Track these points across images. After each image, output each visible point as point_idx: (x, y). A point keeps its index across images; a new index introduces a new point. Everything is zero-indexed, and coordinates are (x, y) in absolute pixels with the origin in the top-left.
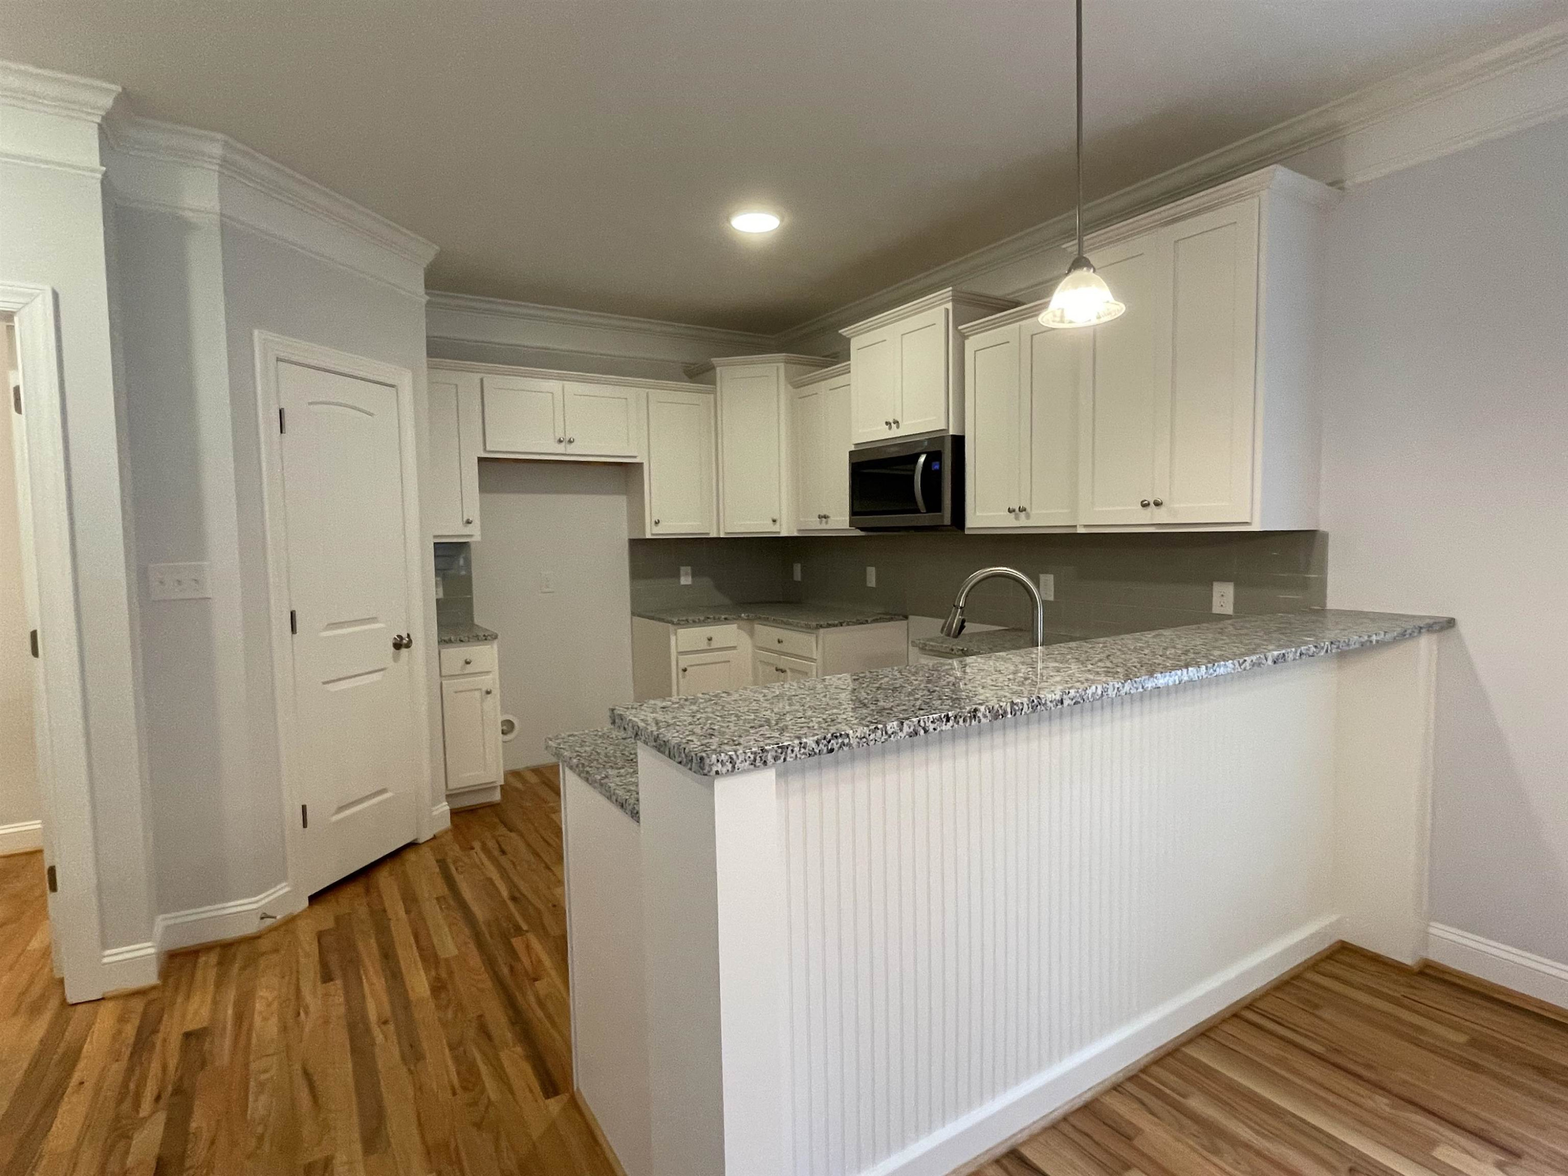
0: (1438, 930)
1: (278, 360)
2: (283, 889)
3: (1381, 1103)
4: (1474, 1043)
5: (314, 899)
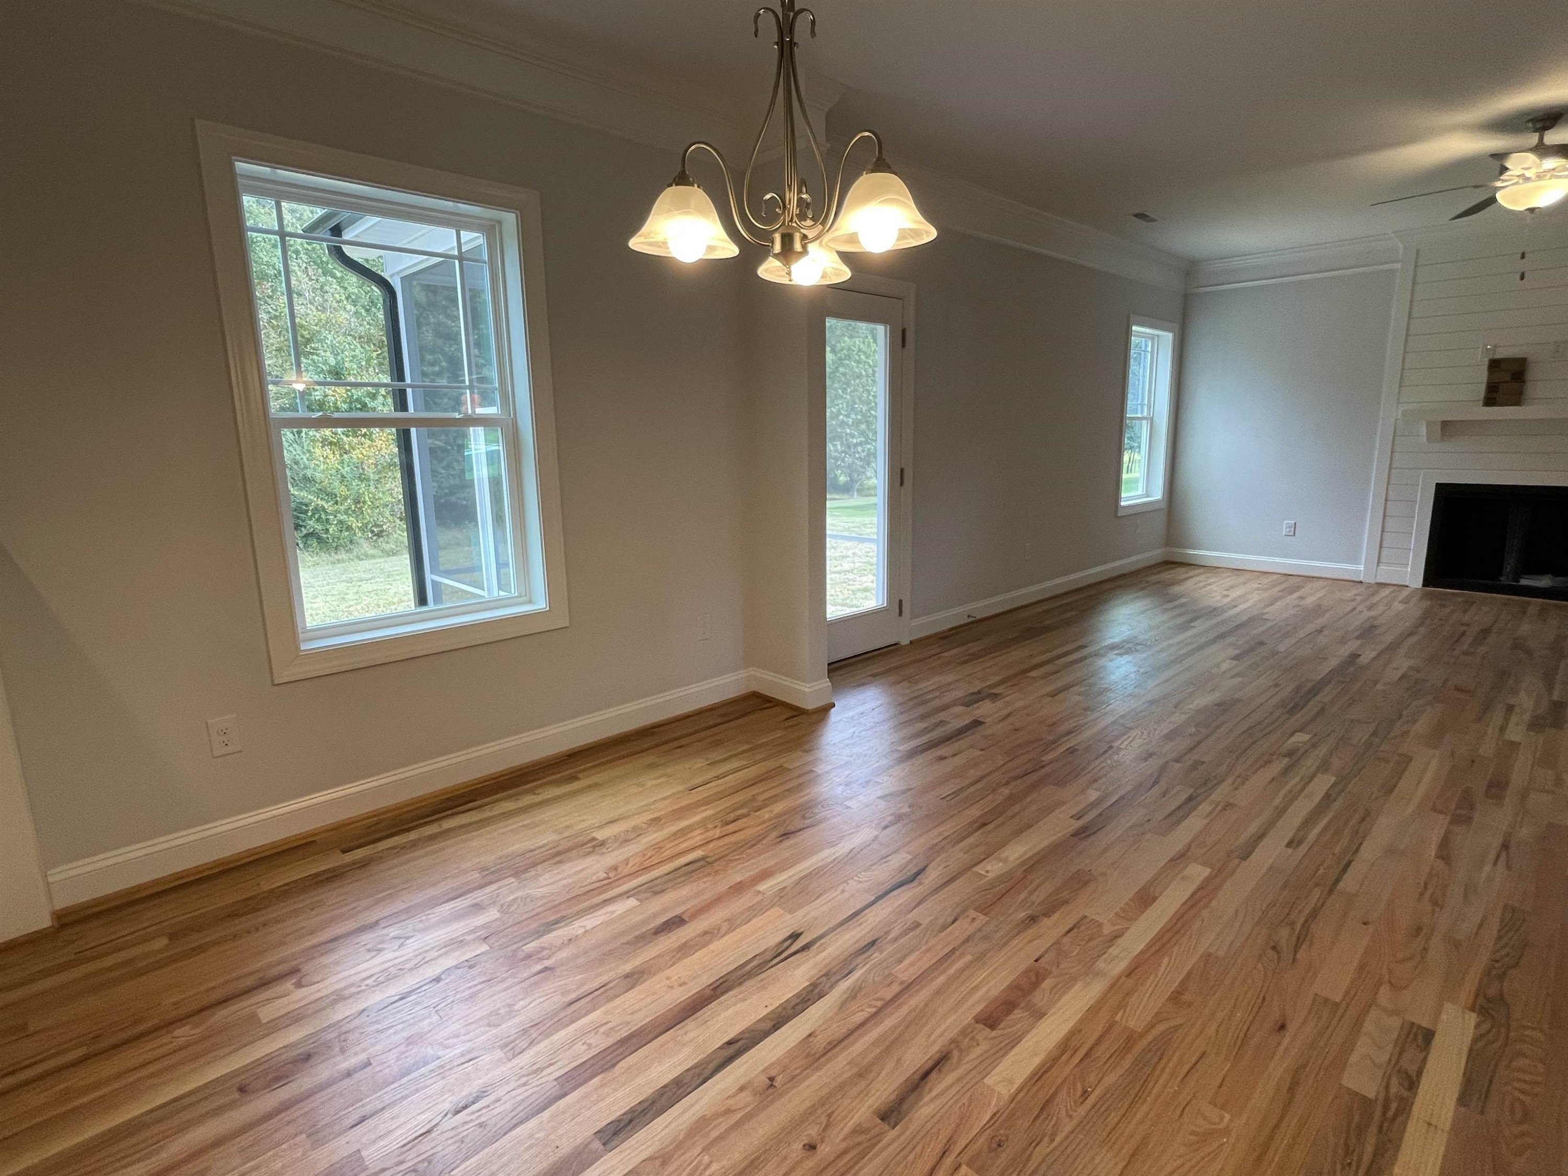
3: (184, 1033)
4: (173, 937)
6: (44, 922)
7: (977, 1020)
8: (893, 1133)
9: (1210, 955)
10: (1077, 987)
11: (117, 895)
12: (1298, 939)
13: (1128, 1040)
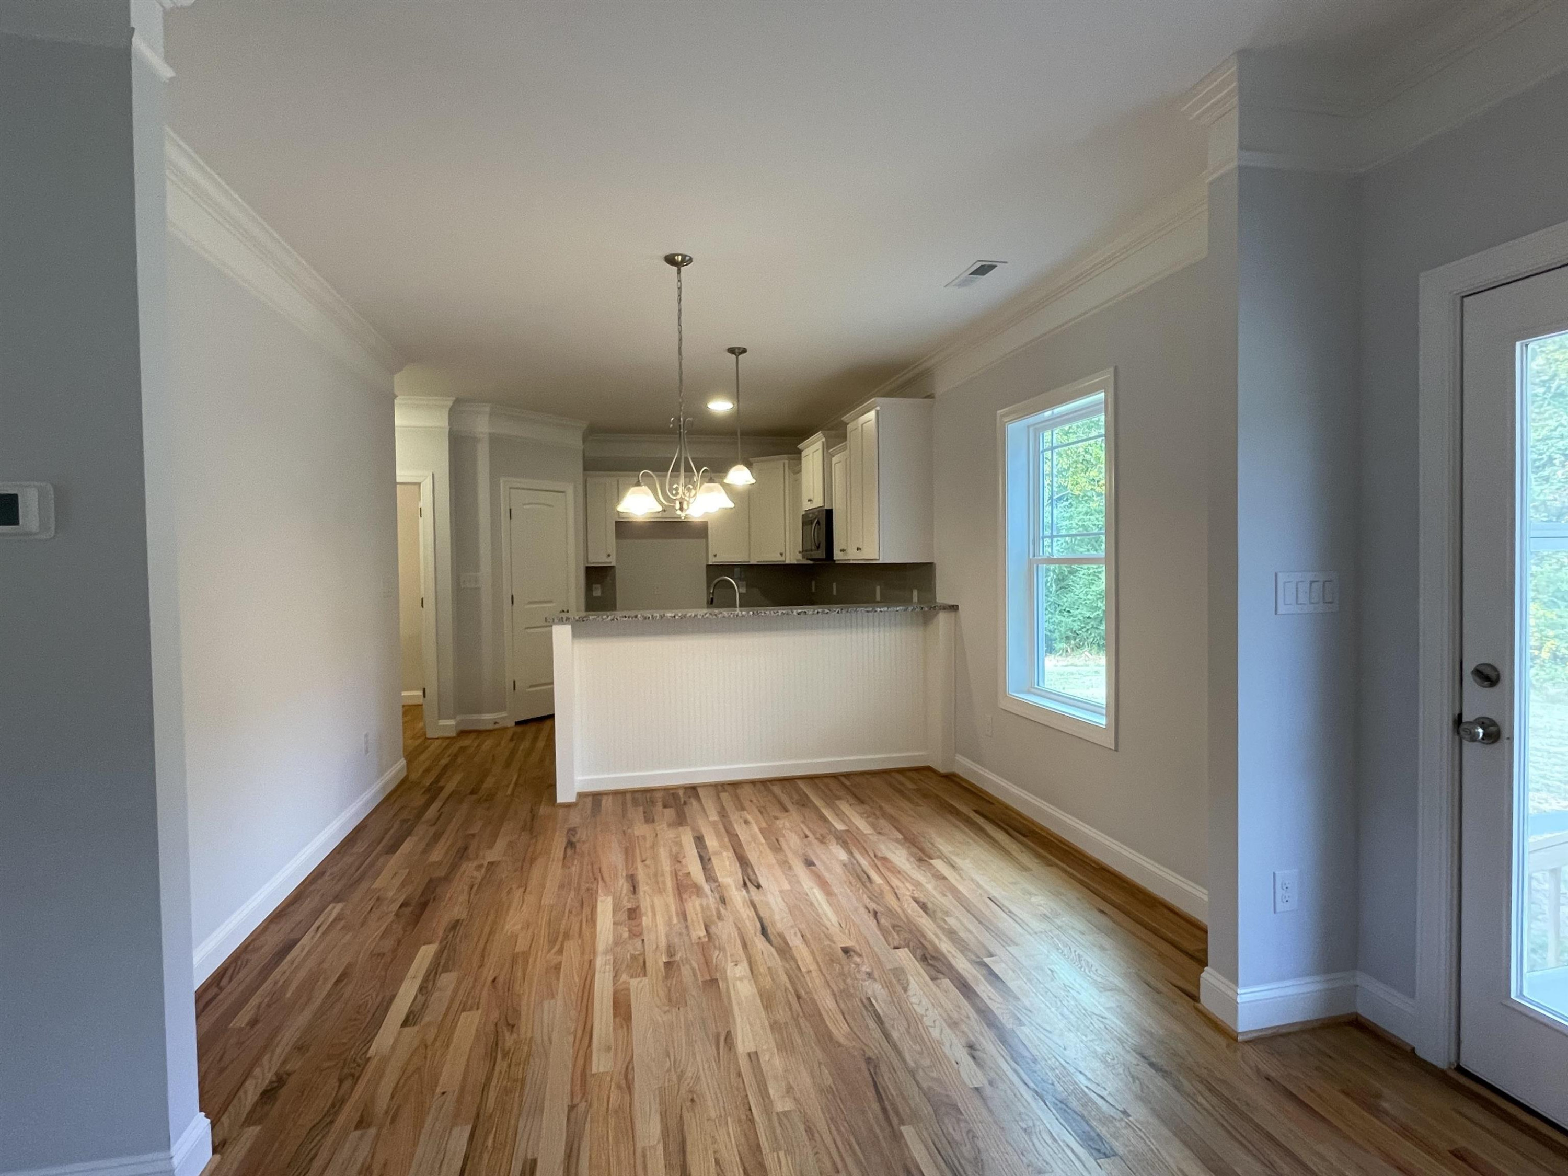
0: (959, 758)
1: (510, 488)
2: (504, 714)
5: (518, 723)
6: (942, 770)
7: (638, 907)
8: (624, 875)
9: (553, 997)
10: (610, 942)
11: (973, 785)
12: (497, 1044)
13: (568, 936)
